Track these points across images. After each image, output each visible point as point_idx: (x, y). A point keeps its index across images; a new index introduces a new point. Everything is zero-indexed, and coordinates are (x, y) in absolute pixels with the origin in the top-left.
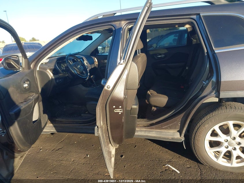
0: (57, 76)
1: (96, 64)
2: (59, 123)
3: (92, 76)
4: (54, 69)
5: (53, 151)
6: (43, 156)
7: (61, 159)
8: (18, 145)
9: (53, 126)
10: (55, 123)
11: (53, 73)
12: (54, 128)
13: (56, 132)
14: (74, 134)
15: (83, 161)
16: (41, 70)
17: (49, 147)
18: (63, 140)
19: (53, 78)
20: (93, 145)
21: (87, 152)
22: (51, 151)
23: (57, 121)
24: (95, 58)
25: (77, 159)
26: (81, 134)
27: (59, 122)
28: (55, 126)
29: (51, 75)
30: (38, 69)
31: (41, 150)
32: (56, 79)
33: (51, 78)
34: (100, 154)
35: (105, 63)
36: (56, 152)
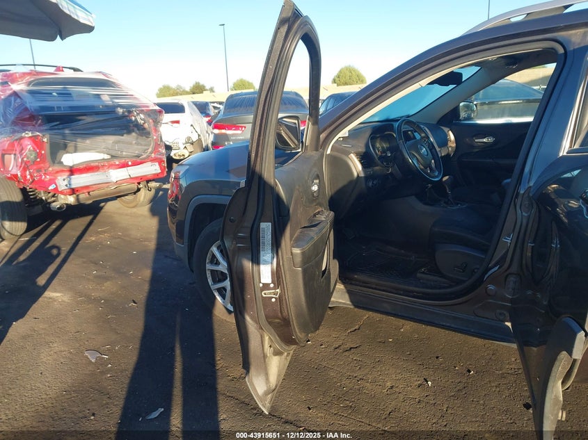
0: (370, 171)
1: (450, 146)
2: (361, 286)
3: (447, 177)
4: (365, 153)
5: (338, 350)
6: (316, 357)
7: (359, 374)
8: (294, 328)
9: (345, 290)
10: (351, 284)
11: (362, 163)
12: (347, 296)
13: (352, 307)
14: (384, 317)
15: (417, 394)
16: (335, 153)
17: (326, 340)
18: (357, 327)
19: (362, 175)
20: (437, 357)
21: (425, 373)
22: (333, 348)
23: (356, 280)
24: (450, 132)
25: (401, 386)
26: (402, 321)
27: (361, 284)
28: (350, 292)
29: (356, 167)
30: (329, 152)
31: (309, 341)
32: (367, 178)
33: (355, 174)
34: (461, 386)
35: (476, 144)
36: (344, 354)
